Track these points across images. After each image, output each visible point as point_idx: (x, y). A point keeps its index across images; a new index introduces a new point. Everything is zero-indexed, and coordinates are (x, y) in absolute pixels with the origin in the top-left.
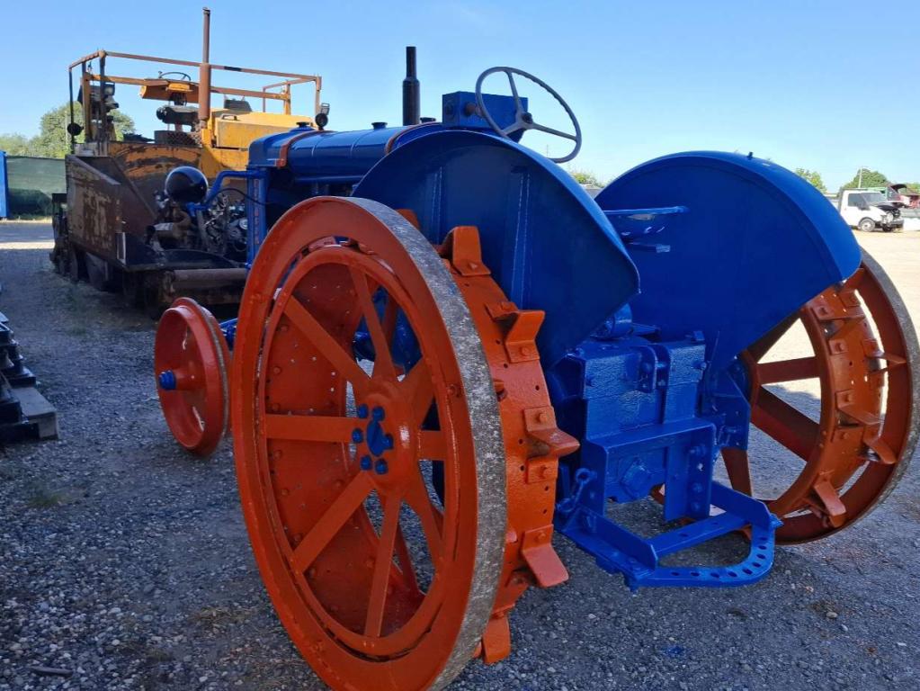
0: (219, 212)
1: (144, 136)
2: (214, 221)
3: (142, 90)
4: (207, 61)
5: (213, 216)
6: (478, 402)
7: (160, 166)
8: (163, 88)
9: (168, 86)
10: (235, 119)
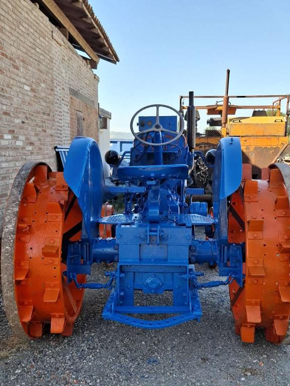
0: (205, 168)
1: (200, 133)
2: (203, 173)
3: (206, 111)
4: (227, 95)
5: (201, 170)
6: (7, 229)
7: (201, 147)
8: (214, 109)
9: (217, 108)
10: (240, 122)
